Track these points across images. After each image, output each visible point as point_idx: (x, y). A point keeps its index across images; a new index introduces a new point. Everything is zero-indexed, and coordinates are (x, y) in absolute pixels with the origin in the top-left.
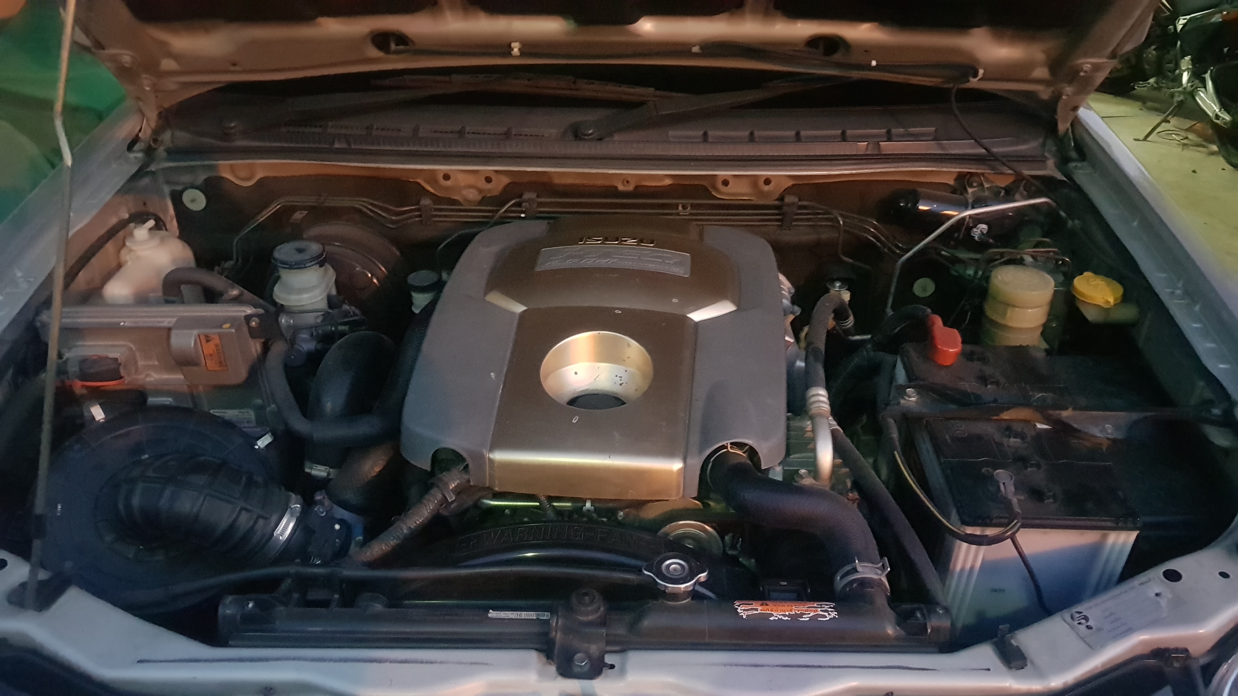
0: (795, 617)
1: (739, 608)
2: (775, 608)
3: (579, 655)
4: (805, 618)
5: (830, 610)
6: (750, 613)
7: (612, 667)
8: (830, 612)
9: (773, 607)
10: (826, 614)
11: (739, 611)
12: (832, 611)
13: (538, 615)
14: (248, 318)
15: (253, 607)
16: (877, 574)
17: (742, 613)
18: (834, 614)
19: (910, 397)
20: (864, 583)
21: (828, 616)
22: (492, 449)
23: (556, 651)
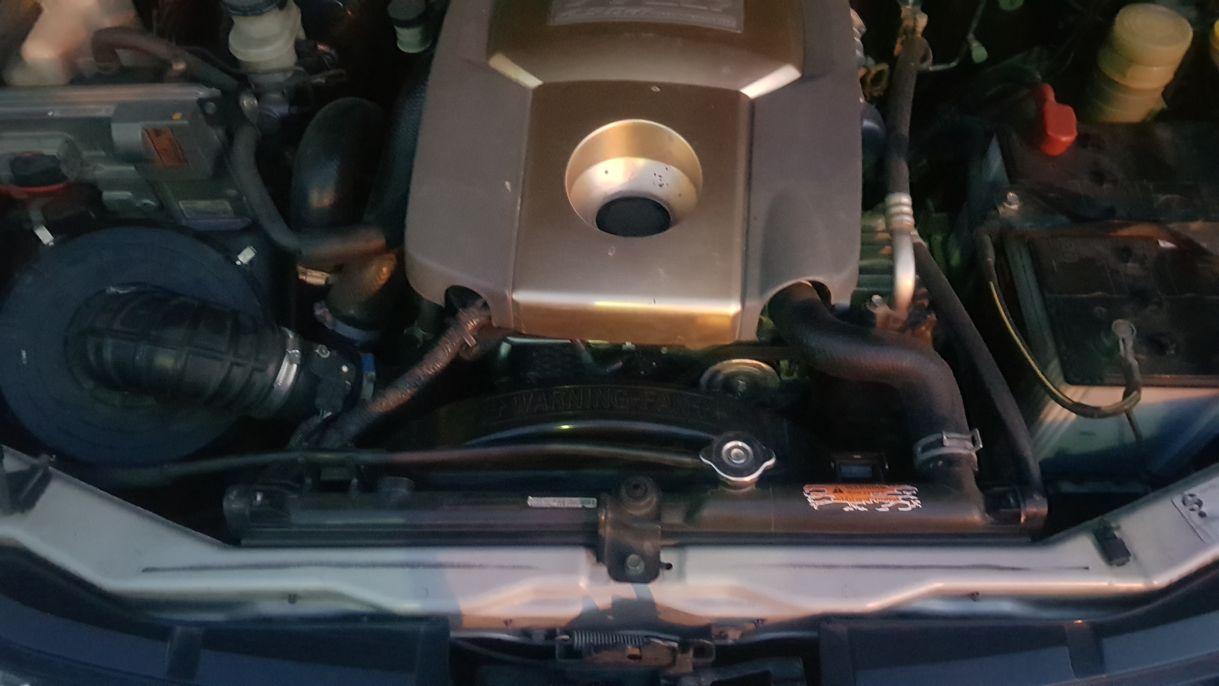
0: (872, 508)
1: (809, 497)
2: (849, 496)
3: (633, 557)
4: (884, 509)
5: (912, 497)
6: (822, 503)
7: (669, 566)
8: (912, 501)
9: (848, 495)
10: (908, 503)
11: (810, 500)
12: (914, 500)
13: (583, 502)
14: (202, 103)
15: (263, 499)
16: (966, 448)
17: (812, 503)
18: (917, 503)
19: (1010, 204)
20: (951, 460)
21: (909, 504)
22: (514, 288)
23: (606, 549)
